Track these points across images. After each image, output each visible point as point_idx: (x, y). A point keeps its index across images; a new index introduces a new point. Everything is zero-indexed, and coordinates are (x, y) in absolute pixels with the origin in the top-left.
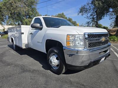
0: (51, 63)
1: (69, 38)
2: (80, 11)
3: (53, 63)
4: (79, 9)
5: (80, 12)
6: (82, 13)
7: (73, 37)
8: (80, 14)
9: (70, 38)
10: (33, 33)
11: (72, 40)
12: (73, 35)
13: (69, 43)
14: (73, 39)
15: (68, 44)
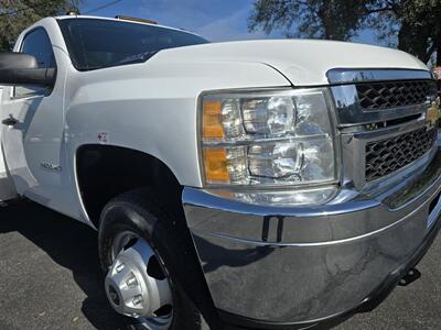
0: (117, 301)
1: (222, 118)
2: (256, 12)
3: (130, 305)
4: (253, 7)
5: (259, 19)
6: (264, 23)
7: (247, 116)
8: (260, 27)
9: (228, 124)
10: (15, 117)
11: (245, 137)
12: (246, 98)
13: (226, 163)
14: (250, 126)
15: (213, 167)
